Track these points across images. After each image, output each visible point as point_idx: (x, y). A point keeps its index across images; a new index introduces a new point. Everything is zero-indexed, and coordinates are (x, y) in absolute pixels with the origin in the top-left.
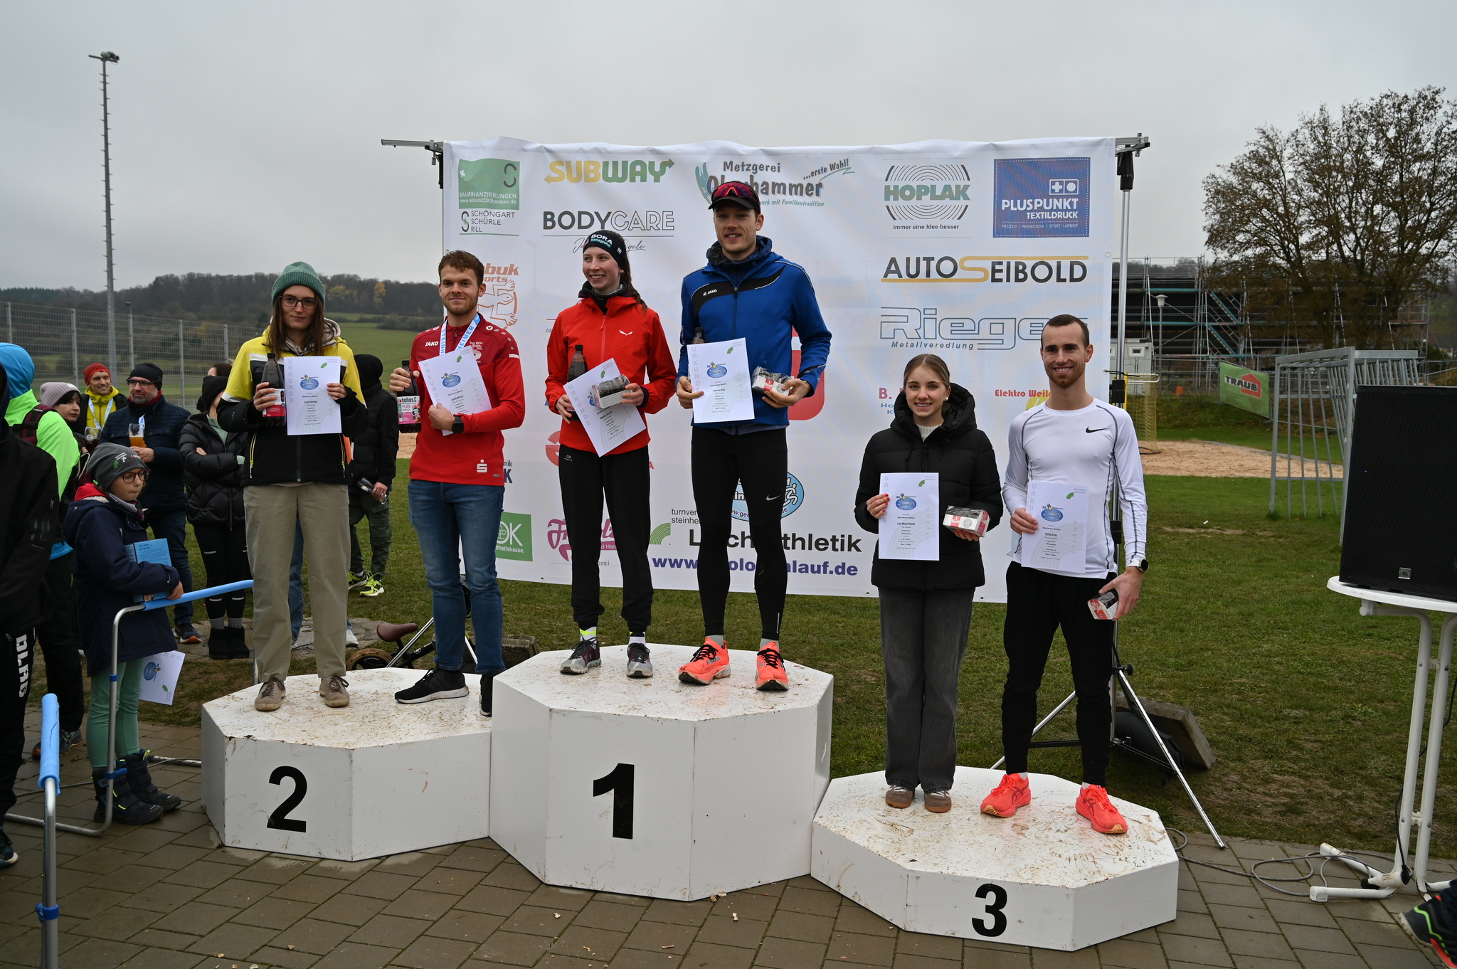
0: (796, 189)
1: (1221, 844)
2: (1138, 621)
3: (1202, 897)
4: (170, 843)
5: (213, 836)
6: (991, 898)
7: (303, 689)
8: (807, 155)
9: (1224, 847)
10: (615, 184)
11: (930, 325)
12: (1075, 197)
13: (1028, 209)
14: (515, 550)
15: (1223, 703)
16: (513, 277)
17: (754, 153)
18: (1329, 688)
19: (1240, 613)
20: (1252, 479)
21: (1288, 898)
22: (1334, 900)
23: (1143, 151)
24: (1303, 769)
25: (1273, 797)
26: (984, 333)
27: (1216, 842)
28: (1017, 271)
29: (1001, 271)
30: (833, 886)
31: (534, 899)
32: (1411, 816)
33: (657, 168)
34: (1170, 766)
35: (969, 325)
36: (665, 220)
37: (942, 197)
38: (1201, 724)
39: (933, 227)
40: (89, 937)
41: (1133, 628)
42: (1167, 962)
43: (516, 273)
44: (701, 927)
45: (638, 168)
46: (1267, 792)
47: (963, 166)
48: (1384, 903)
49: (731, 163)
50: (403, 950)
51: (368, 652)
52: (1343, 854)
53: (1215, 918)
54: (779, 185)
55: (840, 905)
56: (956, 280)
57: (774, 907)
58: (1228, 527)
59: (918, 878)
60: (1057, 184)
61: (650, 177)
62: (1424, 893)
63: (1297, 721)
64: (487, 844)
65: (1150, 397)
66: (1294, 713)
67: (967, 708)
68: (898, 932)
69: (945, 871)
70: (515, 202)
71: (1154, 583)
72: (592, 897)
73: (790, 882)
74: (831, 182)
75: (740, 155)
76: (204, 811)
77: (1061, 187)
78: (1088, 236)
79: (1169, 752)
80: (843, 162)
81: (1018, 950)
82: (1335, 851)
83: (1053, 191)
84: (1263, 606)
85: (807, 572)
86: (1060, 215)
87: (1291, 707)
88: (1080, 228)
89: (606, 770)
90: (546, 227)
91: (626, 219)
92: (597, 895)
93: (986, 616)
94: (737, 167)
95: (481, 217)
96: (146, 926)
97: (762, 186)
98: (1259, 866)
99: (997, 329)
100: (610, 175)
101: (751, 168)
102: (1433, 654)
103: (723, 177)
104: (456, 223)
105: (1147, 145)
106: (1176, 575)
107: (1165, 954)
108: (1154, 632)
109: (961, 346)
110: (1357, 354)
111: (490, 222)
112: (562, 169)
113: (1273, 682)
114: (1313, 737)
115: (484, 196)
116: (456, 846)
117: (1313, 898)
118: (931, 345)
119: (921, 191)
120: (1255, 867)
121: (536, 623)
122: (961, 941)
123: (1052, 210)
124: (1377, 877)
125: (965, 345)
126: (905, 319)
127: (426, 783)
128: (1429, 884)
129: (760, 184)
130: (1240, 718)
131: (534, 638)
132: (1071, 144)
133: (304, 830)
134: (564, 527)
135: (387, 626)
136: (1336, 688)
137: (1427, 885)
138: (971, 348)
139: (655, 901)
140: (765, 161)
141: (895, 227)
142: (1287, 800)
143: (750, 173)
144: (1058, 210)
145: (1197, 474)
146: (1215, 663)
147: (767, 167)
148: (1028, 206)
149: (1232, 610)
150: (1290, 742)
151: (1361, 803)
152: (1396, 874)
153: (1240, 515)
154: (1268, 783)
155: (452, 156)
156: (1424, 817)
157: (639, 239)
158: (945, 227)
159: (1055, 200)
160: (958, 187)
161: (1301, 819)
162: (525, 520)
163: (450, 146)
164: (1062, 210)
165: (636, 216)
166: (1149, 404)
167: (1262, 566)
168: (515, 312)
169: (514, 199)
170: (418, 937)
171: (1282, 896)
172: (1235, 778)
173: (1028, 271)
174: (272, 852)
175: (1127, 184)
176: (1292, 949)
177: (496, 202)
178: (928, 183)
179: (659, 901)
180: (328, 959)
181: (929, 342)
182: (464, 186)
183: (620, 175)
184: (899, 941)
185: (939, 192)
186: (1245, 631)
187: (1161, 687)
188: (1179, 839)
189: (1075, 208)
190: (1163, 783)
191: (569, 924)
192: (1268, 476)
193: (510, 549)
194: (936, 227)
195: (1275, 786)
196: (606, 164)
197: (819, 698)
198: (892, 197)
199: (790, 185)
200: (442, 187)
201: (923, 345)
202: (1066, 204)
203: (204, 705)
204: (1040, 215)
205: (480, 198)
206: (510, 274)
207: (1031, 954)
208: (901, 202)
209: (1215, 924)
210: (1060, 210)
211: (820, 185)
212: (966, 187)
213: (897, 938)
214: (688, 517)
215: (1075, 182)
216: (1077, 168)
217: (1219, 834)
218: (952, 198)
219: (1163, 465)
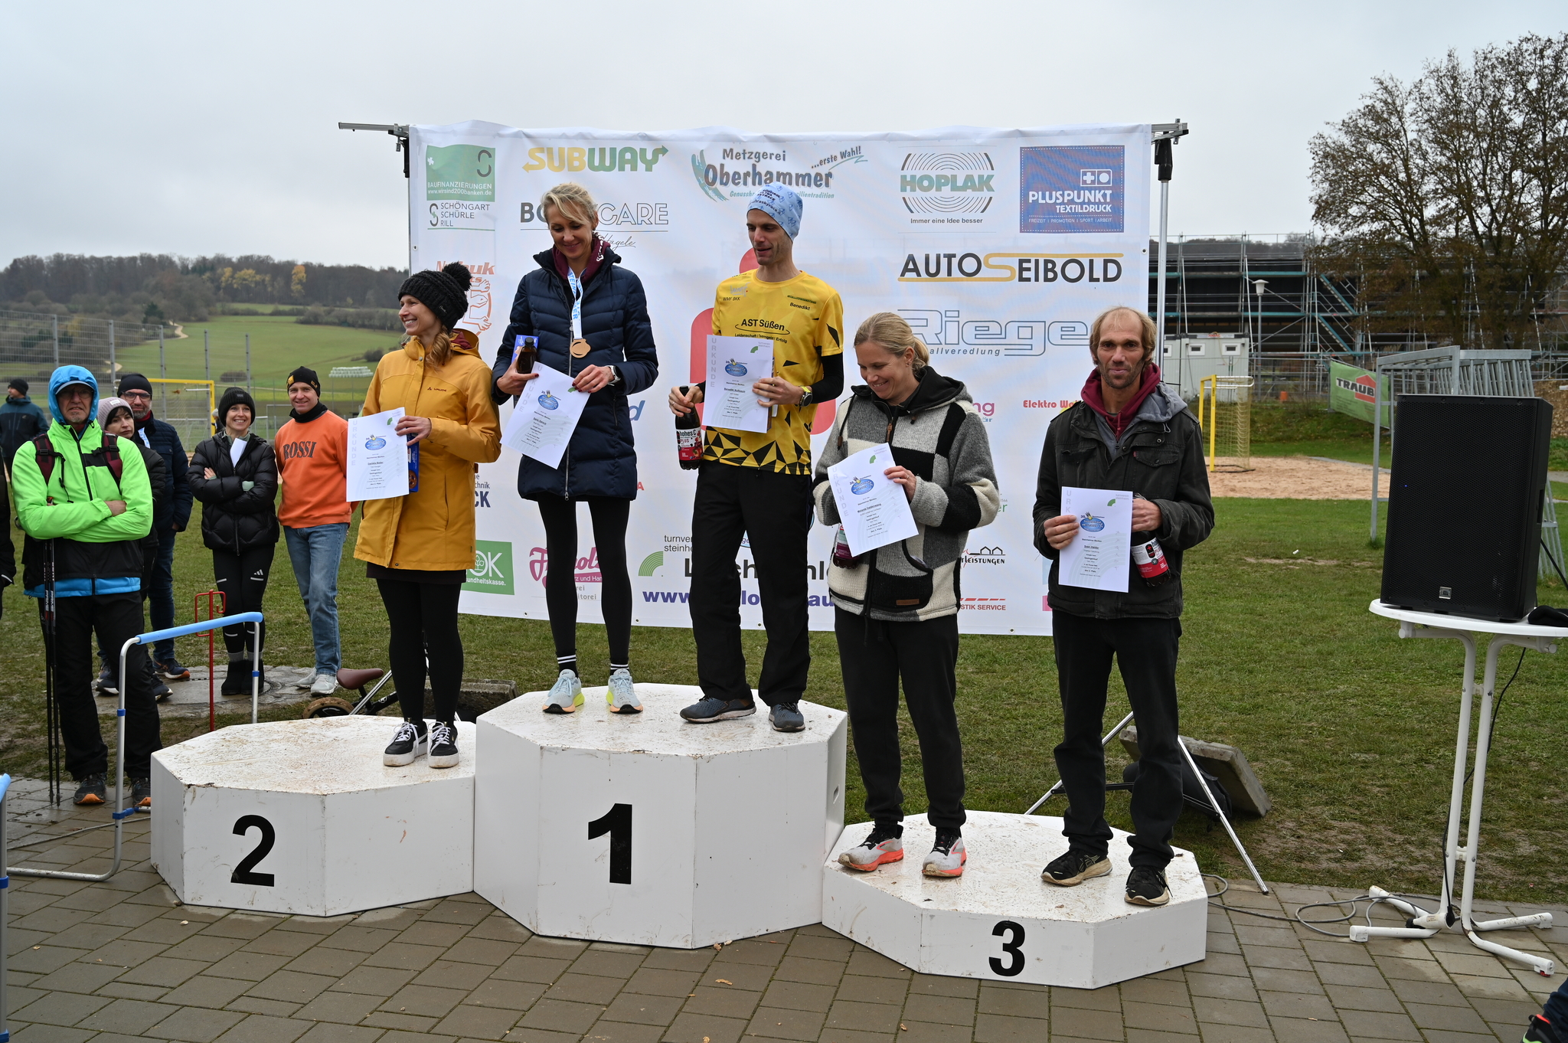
0: (803, 179)
1: (1265, 889)
2: (1201, 662)
3: (1237, 939)
4: (122, 902)
5: (168, 895)
6: (1009, 936)
7: (260, 737)
8: (815, 141)
9: (1266, 893)
10: (602, 172)
11: (952, 329)
12: (1108, 188)
13: (1058, 201)
14: (495, 583)
15: (1287, 748)
16: (487, 277)
17: (757, 140)
18: (1405, 731)
19: (1320, 652)
20: (1359, 501)
21: (1328, 938)
22: (1372, 937)
23: (1182, 138)
24: (1365, 815)
25: (1330, 844)
26: (1012, 338)
27: (1259, 887)
28: (1046, 270)
29: (1029, 269)
30: (845, 933)
31: (524, 950)
32: (1455, 850)
33: (649, 156)
34: (1213, 808)
35: (994, 329)
36: (658, 213)
37: (964, 188)
38: (1261, 770)
39: (952, 221)
40: (52, 991)
41: (1195, 670)
42: (1190, 998)
43: (491, 273)
44: (704, 972)
45: (628, 156)
46: (1323, 838)
47: (986, 154)
48: (1426, 942)
49: (731, 150)
50: (389, 998)
51: (328, 701)
52: (1392, 896)
53: (1247, 957)
54: (784, 175)
55: (853, 951)
56: (976, 280)
57: (783, 953)
58: (1321, 557)
59: (932, 916)
60: (1089, 174)
61: (641, 166)
62: (1469, 931)
63: (1365, 765)
64: (472, 899)
65: (1242, 404)
66: (1363, 757)
67: (1003, 756)
68: (913, 974)
69: (960, 909)
70: (490, 193)
71: (1226, 620)
72: (587, 948)
73: (799, 930)
74: (842, 171)
75: (740, 141)
76: (154, 871)
77: (1093, 178)
78: (1123, 231)
79: (1212, 793)
80: (854, 149)
81: (1037, 988)
82: (1384, 893)
83: (1085, 182)
84: (1345, 644)
85: (818, 604)
86: (1092, 209)
87: (1359, 751)
88: (1115, 223)
89: (602, 811)
90: (523, 220)
91: (614, 213)
92: (595, 946)
93: (1031, 658)
94: (738, 155)
95: (452, 210)
96: (111, 980)
97: (766, 175)
98: (1304, 911)
99: (1025, 333)
100: (597, 163)
101: (753, 156)
102: (1479, 678)
103: (722, 166)
104: (424, 217)
105: (1186, 132)
106: (1252, 612)
107: (1189, 990)
108: (1220, 673)
109: (987, 352)
110: (1463, 354)
111: (462, 214)
112: (544, 156)
113: (1344, 725)
114: (1383, 782)
115: (456, 186)
116: (437, 901)
117: (1353, 938)
118: (953, 352)
119: (940, 182)
120: (1300, 910)
121: (513, 671)
122: (978, 982)
123: (1084, 203)
124: (1423, 917)
125: (990, 351)
126: (924, 323)
127: (405, 832)
128: (1476, 923)
129: (763, 174)
130: (1303, 765)
131: (514, 682)
132: (1103, 131)
133: (272, 885)
134: (546, 557)
135: (348, 673)
136: (1413, 730)
137: (1472, 922)
138: (997, 354)
139: (655, 949)
140: (770, 148)
141: (912, 221)
142: (1344, 846)
143: (753, 161)
144: (1089, 203)
145: (1294, 497)
146: (1282, 706)
147: (771, 154)
148: (1057, 198)
149: (1310, 648)
150: (1354, 787)
151: (1424, 848)
152: (1442, 915)
153: (1338, 543)
154: (1325, 828)
155: (419, 141)
156: (1469, 853)
157: (629, 235)
158: (967, 221)
159: (1087, 192)
160: (981, 177)
161: (1357, 865)
162: (506, 548)
163: (416, 130)
164: (1095, 203)
165: (625, 209)
166: (1242, 413)
167: (1352, 600)
168: (489, 315)
169: (489, 190)
170: (404, 986)
171: (1323, 936)
172: (1291, 825)
173: (1058, 269)
174: (237, 909)
175: (1165, 175)
176: (1322, 985)
177: (469, 193)
178: (948, 173)
179: (659, 950)
180: (311, 1006)
181: (951, 348)
182: (433, 175)
183: (607, 163)
184: (913, 983)
185: (960, 183)
186: (1321, 672)
187: (1221, 732)
188: (1221, 885)
189: (1108, 200)
190: (1209, 829)
191: (564, 972)
192: (1369, 497)
193: (489, 582)
194: (958, 221)
195: (1333, 833)
196: (592, 151)
197: (830, 734)
198: (908, 188)
199: (797, 175)
200: (407, 176)
201: (944, 351)
202: (1099, 196)
203: (154, 754)
204: (1071, 208)
205: (451, 188)
206: (484, 273)
207: (1050, 992)
208: (919, 193)
209: (1246, 963)
210: (1092, 203)
211: (829, 175)
212: (990, 177)
213: (911, 980)
214: (683, 544)
215: (1109, 173)
216: (1110, 157)
217: (1264, 878)
218: (974, 189)
219: (1257, 485)
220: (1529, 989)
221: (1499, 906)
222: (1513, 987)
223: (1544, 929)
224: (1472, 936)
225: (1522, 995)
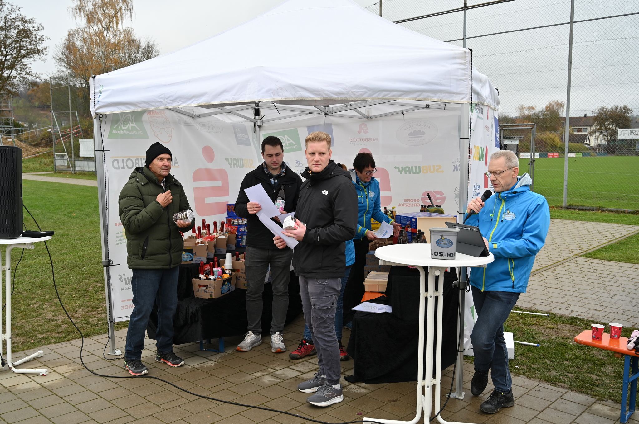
62: (12, 367)
128: (14, 363)
137: (12, 364)
156: (8, 336)
220: (40, 383)
221: (21, 353)
222: (34, 385)
223: (40, 357)
224: (13, 369)
225: (38, 386)
